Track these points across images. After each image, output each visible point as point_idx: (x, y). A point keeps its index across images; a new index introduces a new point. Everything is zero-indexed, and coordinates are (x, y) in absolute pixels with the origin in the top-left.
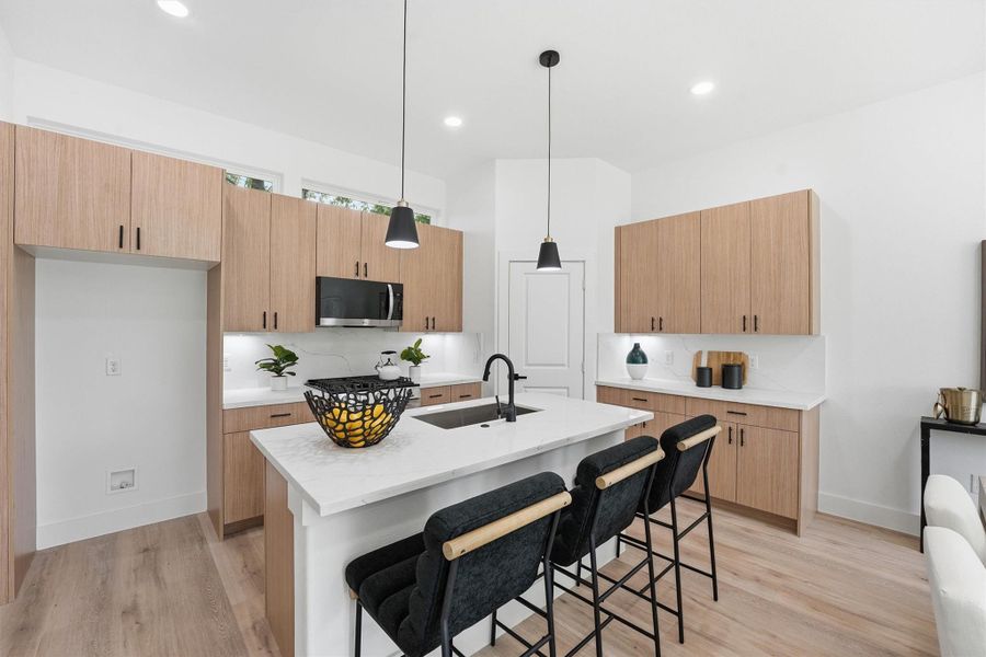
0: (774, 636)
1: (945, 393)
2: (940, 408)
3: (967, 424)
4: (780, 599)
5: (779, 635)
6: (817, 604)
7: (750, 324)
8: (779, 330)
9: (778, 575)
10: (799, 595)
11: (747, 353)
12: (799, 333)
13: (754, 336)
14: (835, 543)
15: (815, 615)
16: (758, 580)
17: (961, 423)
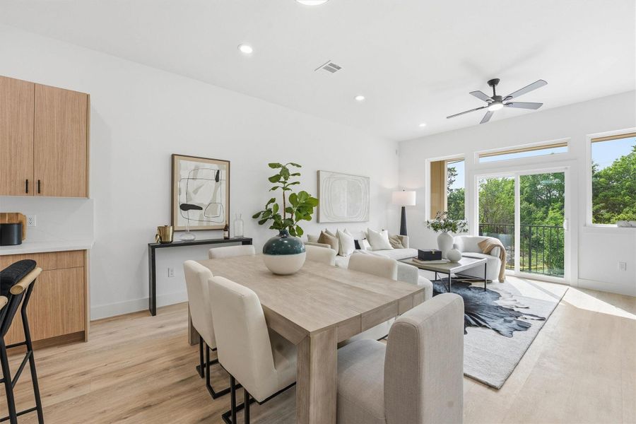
0: (105, 411)
1: (160, 228)
2: (158, 237)
3: (169, 243)
4: (95, 386)
5: (106, 409)
6: (119, 373)
7: (32, 187)
8: (61, 192)
9: (84, 374)
10: (107, 375)
11: (24, 213)
12: (78, 196)
13: (37, 197)
14: (111, 333)
15: (121, 379)
16: (71, 387)
17: (166, 243)
